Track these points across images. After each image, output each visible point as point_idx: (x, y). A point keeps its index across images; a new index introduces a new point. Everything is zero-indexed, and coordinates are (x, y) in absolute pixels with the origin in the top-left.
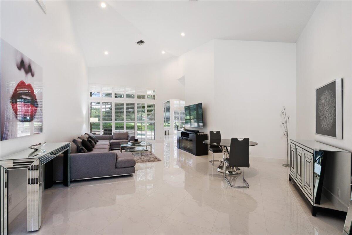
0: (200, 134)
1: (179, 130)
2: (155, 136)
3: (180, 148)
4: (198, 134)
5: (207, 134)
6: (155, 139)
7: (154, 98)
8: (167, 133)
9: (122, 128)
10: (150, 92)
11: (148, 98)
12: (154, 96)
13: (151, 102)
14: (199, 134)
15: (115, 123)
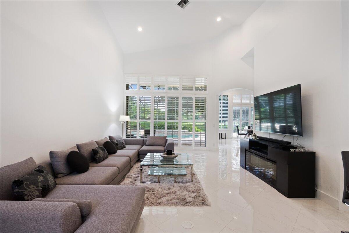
0: (297, 150)
1: (240, 133)
2: (205, 140)
3: (246, 168)
4: (292, 150)
5: (314, 151)
6: (206, 146)
7: (205, 89)
8: (224, 137)
9: (162, 127)
10: (200, 82)
11: (197, 89)
12: (205, 87)
13: (202, 94)
14: (295, 151)
15: (168, 123)
